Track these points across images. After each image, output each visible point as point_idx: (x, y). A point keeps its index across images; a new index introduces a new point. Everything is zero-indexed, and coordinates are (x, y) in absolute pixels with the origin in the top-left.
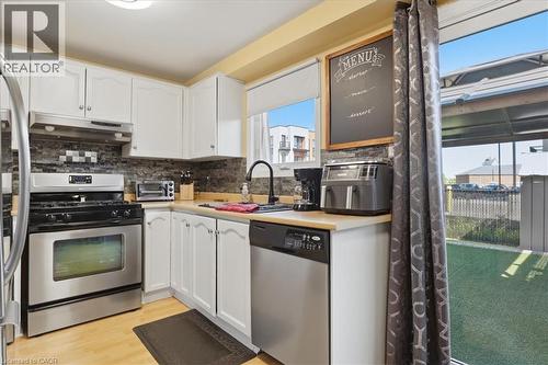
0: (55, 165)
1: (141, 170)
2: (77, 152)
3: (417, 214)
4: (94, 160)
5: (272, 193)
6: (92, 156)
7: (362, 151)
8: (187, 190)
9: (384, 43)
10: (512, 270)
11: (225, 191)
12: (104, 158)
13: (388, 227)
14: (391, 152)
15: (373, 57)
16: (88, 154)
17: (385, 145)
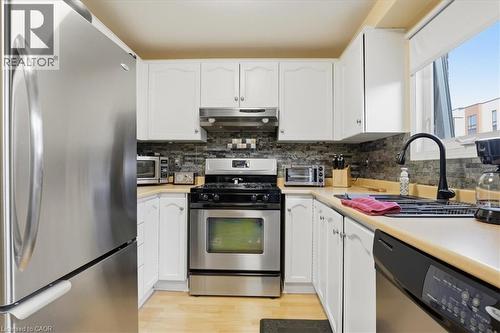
0: (224, 152)
1: (295, 154)
2: (241, 140)
4: (253, 146)
6: (252, 142)
8: (340, 176)
11: (384, 179)
12: (261, 144)
16: (248, 141)
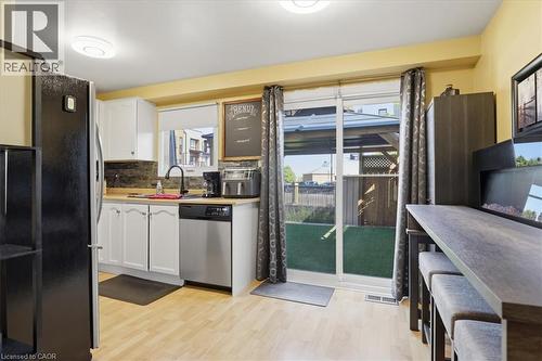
3: (272, 196)
5: (183, 187)
7: (245, 163)
9: (257, 102)
10: (326, 236)
13: (258, 205)
14: (260, 164)
15: (251, 109)
17: (256, 160)
